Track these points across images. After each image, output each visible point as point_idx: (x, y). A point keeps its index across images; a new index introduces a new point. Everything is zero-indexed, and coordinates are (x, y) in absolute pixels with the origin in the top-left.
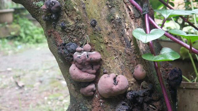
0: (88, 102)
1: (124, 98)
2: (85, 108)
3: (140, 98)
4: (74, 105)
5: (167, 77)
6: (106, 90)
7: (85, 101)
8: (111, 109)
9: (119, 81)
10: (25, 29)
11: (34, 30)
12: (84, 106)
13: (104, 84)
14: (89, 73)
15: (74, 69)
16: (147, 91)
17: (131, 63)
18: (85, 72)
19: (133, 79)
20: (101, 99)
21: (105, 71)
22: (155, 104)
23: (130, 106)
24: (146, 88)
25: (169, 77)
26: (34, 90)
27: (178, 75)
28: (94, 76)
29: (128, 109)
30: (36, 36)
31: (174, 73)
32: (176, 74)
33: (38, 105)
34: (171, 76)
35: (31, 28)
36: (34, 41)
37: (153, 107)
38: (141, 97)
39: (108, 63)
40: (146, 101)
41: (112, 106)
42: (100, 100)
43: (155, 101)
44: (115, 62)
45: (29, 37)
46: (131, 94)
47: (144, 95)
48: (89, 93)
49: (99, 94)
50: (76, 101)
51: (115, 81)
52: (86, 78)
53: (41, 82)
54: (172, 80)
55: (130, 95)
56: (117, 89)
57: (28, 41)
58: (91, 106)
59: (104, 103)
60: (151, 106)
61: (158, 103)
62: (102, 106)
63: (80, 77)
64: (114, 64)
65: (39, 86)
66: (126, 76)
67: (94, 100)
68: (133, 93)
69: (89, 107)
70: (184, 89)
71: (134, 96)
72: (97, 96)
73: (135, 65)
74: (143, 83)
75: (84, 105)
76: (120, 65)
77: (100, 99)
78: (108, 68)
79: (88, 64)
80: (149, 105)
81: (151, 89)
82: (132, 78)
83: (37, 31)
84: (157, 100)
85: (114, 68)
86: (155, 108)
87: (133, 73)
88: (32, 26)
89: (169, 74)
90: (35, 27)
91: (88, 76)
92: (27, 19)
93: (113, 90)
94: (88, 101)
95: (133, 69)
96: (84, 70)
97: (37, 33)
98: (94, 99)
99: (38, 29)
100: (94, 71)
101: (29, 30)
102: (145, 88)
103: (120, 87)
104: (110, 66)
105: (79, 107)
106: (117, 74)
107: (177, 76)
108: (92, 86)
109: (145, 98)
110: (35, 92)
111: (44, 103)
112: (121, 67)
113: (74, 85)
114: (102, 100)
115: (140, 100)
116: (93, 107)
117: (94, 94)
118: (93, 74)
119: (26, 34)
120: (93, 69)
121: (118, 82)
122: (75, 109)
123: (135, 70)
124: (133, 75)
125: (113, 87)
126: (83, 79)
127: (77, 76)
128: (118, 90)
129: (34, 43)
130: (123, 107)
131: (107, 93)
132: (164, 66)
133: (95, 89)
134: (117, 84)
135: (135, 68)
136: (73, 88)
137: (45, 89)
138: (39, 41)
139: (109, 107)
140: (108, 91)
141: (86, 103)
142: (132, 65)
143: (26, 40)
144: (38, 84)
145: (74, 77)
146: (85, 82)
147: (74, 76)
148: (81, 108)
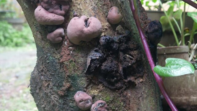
0: (57, 51)
1: (97, 44)
2: (53, 59)
3: (115, 44)
4: (41, 58)
5: (146, 30)
6: (75, 32)
7: (52, 50)
8: (82, 57)
9: (90, 22)
10: (4, 32)
11: (13, 33)
12: (52, 57)
13: (74, 26)
14: (56, 14)
15: (40, 10)
16: (123, 37)
17: (104, 5)
18: (52, 12)
19: (107, 24)
20: (71, 46)
21: (76, 14)
22: (132, 53)
23: (104, 54)
24: (122, 34)
25: (148, 30)
26: (9, 85)
27: (158, 27)
28: (62, 18)
29: (101, 56)
30: (15, 40)
31: (153, 25)
32: (156, 26)
33: (12, 97)
34: (150, 28)
35: (10, 31)
36: (13, 44)
37: (130, 57)
38: (116, 42)
39: (79, 4)
40: (122, 49)
41: (83, 55)
42: (70, 48)
43: (132, 50)
44: (87, 3)
45: (8, 40)
46: (105, 38)
47: (120, 42)
48: (58, 38)
49: (68, 41)
50: (43, 52)
51: (86, 24)
52: (53, 19)
53: (17, 77)
54: (151, 33)
55: (103, 40)
56: (89, 30)
57: (7, 44)
58: (59, 55)
59: (74, 51)
60: (128, 55)
61: (135, 53)
62: (72, 54)
63: (47, 18)
64: (85, 5)
65: (15, 81)
66: (99, 19)
67: (63, 48)
68: (107, 37)
69: (57, 56)
70: (165, 55)
71: (108, 40)
72: (66, 43)
73: (109, 8)
74: (119, 28)
75: (52, 55)
76: (92, 6)
77: (69, 46)
78: (79, 10)
79: (55, 3)
80: (126, 55)
81: (128, 35)
82: (106, 22)
83: (16, 34)
84: (135, 48)
85: (85, 10)
86: (133, 58)
87: (107, 17)
88: (11, 29)
89: (148, 26)
90: (14, 31)
91: (55, 17)
92: (6, 22)
93: (84, 33)
94: (56, 49)
95: (107, 12)
96: (51, 10)
97: (16, 37)
98: (63, 46)
99: (17, 33)
100: (63, 12)
101: (8, 33)
102: (120, 34)
103: (92, 29)
104: (81, 8)
105: (46, 58)
106: (89, 17)
107: (156, 28)
108: (61, 30)
109: (121, 46)
110: (10, 86)
111: (18, 96)
112: (93, 9)
113: (41, 33)
114: (72, 48)
115: (115, 46)
116: (61, 57)
117: (62, 41)
118: (61, 15)
119: (5, 38)
120: (61, 10)
121: (89, 24)
122: (42, 62)
123: (109, 12)
124: (107, 19)
125: (84, 29)
126: (50, 19)
127: (43, 17)
128: (90, 32)
129: (13, 47)
130: (95, 54)
131: (77, 36)
132: (142, 18)
133: (64, 34)
134: (88, 26)
135: (110, 11)
136: (39, 36)
137: (21, 83)
138: (19, 44)
139: (80, 55)
140: (78, 33)
141: (54, 52)
142: (105, 7)
143: (5, 43)
144: (14, 79)
145: (39, 19)
146: (52, 24)
147: (39, 17)
148: (48, 59)
